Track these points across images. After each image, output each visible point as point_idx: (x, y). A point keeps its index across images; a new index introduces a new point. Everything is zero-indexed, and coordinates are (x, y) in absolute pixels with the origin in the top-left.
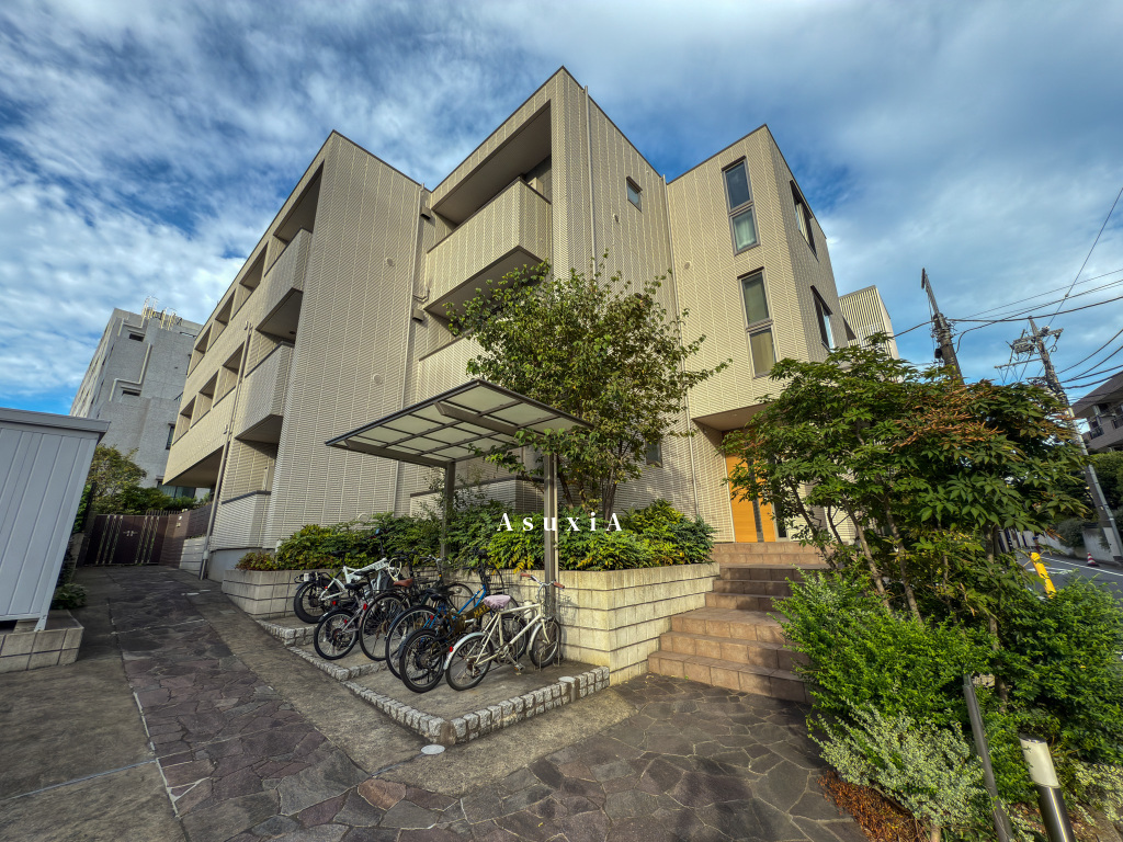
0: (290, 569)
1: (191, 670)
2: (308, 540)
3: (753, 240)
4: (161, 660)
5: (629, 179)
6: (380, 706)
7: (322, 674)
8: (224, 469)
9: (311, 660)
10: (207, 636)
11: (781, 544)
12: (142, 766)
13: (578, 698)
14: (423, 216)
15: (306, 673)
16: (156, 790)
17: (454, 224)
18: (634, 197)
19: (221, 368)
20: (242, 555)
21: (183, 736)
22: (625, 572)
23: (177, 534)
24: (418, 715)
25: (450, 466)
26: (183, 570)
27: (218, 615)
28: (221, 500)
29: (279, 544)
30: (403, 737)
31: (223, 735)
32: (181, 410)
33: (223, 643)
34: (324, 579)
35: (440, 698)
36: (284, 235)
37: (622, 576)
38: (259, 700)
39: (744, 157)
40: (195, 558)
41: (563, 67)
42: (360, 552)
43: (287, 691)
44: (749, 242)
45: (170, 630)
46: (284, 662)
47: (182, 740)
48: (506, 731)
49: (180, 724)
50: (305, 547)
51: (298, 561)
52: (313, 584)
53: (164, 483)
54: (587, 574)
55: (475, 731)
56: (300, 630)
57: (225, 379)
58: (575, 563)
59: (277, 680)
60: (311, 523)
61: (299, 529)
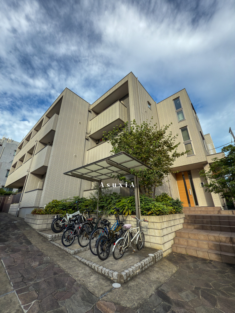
0: (48, 214)
1: (19, 250)
2: (54, 204)
3: (183, 118)
4: (9, 247)
5: (148, 102)
6: (90, 266)
7: (65, 252)
8: (26, 183)
9: (60, 247)
10: (23, 237)
11: (197, 207)
12: (10, 294)
13: (156, 262)
14: (89, 111)
15: (59, 251)
16: (17, 307)
17: (97, 114)
18: (149, 107)
19: (26, 153)
20: (33, 209)
21: (22, 279)
22: (163, 216)
23: (8, 202)
24: (107, 270)
25: (100, 181)
26: (10, 214)
27: (24, 229)
28: (25, 192)
29: (45, 206)
30: (103, 279)
31: (37, 279)
32: (12, 166)
33: (28, 240)
34: (60, 217)
35: (111, 263)
36: (49, 116)
37: (162, 218)
38: (46, 263)
39: (179, 97)
40: (14, 210)
41: (131, 72)
42: (70, 208)
43: (55, 259)
44: (182, 119)
45: (10, 235)
46: (50, 247)
47: (22, 281)
48: (138, 276)
49: (21, 274)
50: (53, 207)
51: (51, 211)
52: (57, 219)
53: (5, 187)
54: (152, 217)
55: (129, 277)
56: (54, 235)
57: (27, 156)
58: (146, 213)
59: (50, 255)
60: (55, 199)
61: (51, 201)
